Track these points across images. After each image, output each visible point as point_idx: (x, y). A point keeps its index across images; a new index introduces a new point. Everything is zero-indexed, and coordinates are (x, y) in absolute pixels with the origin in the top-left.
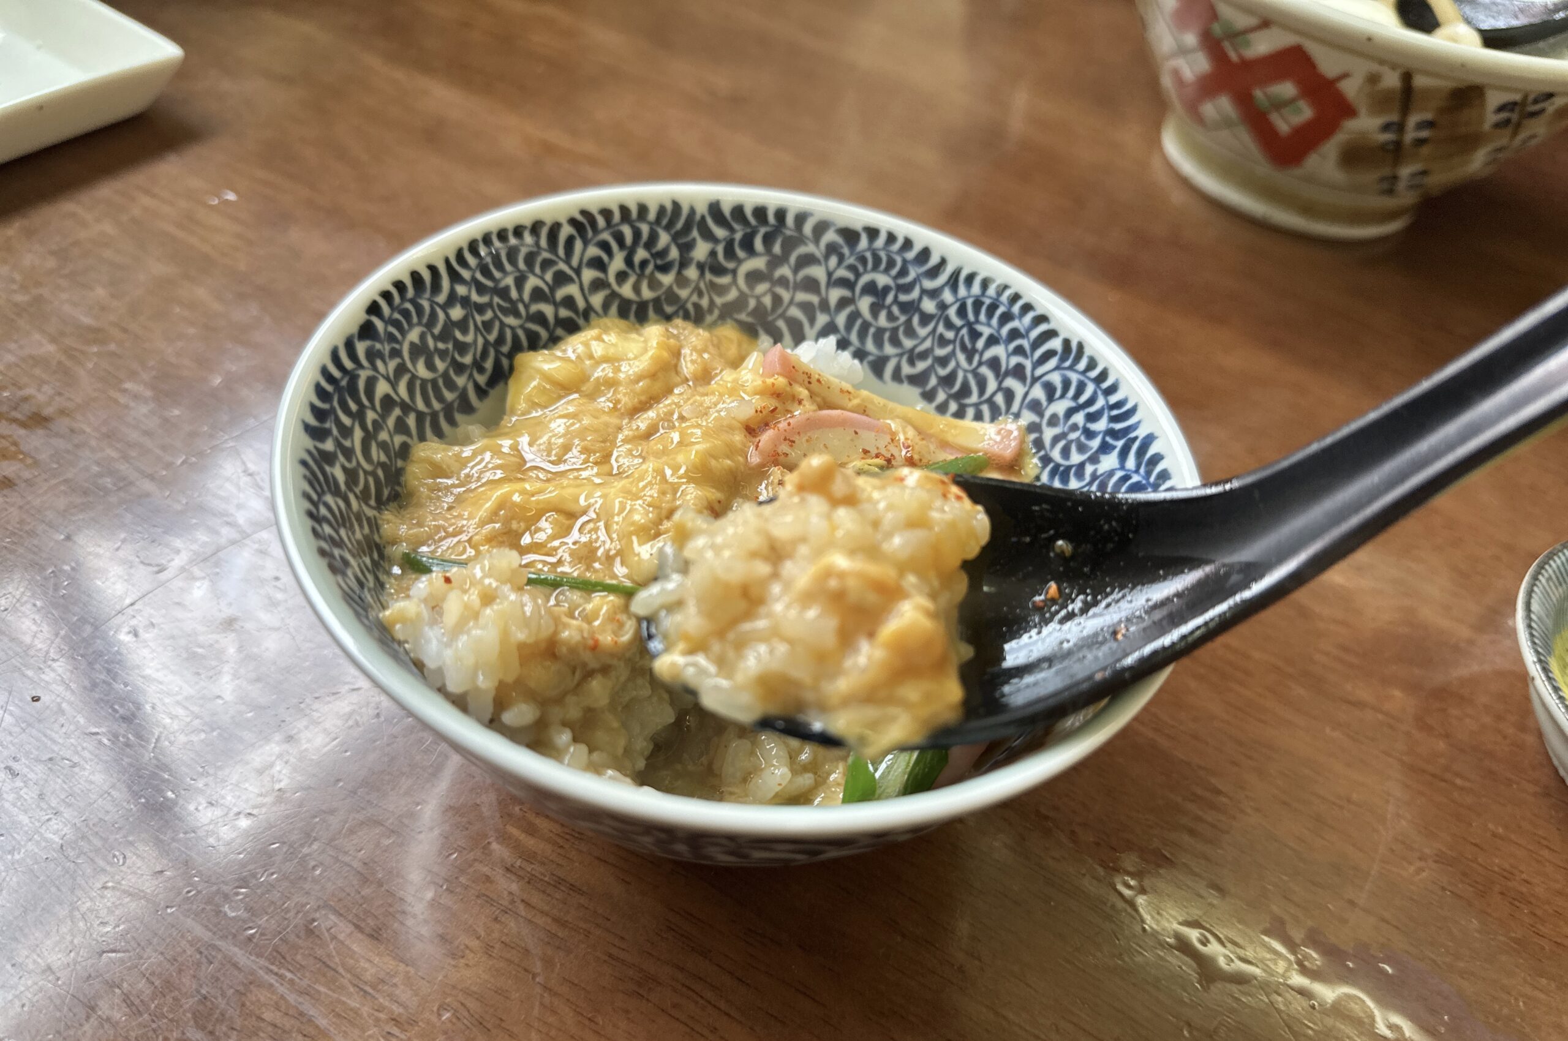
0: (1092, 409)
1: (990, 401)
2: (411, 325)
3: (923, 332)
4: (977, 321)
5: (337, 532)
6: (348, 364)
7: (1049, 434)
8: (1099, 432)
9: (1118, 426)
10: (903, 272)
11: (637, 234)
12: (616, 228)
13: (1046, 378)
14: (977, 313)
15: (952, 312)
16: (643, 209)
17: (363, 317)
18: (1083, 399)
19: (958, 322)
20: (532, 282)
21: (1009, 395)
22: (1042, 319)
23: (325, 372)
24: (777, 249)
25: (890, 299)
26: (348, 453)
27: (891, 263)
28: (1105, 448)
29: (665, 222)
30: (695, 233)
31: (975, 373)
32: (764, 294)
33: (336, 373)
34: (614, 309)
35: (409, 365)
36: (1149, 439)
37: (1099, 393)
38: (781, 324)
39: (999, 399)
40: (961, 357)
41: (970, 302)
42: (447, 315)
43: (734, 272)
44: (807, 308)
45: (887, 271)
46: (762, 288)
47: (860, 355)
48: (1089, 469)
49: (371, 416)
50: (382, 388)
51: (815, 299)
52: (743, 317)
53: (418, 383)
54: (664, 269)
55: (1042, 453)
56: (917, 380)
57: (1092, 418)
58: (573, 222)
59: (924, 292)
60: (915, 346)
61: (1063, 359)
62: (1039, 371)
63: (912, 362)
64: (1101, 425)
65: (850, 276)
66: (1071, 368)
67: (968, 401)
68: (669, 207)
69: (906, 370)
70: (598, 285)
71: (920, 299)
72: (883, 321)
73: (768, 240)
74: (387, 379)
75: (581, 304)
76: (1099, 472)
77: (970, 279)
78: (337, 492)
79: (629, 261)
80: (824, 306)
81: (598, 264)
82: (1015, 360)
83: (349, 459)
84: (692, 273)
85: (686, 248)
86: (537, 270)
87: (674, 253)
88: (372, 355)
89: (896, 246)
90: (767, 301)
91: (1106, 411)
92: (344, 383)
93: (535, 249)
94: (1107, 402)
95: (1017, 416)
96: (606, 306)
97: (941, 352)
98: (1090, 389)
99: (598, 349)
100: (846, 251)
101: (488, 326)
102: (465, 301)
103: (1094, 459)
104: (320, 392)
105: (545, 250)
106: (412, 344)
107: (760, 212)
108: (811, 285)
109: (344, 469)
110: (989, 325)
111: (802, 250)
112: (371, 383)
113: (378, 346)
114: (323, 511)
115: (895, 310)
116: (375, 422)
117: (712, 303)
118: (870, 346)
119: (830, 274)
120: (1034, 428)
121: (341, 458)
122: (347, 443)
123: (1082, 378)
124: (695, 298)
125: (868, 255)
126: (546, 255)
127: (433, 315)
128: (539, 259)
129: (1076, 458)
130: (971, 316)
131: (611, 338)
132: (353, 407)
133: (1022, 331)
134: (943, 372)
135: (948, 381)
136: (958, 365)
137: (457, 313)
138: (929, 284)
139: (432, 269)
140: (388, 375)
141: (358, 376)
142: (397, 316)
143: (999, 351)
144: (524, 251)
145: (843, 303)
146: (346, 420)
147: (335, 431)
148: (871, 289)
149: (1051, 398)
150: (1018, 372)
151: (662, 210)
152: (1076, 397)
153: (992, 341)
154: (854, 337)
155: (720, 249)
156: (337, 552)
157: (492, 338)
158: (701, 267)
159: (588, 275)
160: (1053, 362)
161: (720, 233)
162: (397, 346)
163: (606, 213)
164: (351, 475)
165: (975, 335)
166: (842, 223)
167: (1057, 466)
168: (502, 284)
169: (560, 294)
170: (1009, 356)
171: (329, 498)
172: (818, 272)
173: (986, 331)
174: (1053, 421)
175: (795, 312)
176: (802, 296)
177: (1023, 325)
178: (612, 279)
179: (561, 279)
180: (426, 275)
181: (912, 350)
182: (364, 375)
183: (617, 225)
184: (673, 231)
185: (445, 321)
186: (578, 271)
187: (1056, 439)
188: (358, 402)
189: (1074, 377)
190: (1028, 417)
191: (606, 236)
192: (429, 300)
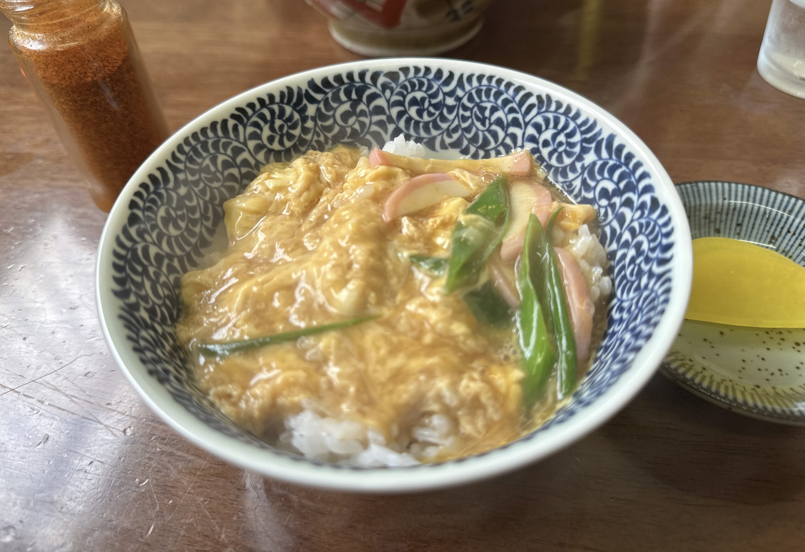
0: (568, 131)
1: (503, 144)
2: (158, 208)
3: (451, 117)
4: (482, 101)
5: (155, 353)
6: (128, 244)
7: (545, 152)
8: (578, 142)
9: (588, 136)
10: (430, 87)
11: (272, 112)
12: (259, 112)
13: (533, 121)
14: (480, 97)
15: (465, 101)
16: (271, 97)
17: (128, 212)
18: (560, 126)
19: (470, 105)
20: (221, 158)
21: (514, 137)
22: (519, 89)
23: (116, 254)
24: (354, 96)
25: (426, 104)
26: (146, 298)
27: (421, 84)
28: (585, 150)
29: (286, 100)
30: (305, 101)
31: (489, 131)
32: (354, 123)
33: (123, 252)
34: (272, 158)
35: (164, 231)
36: (611, 138)
37: (569, 120)
38: (368, 137)
39: (508, 141)
40: (478, 124)
41: (473, 92)
42: (178, 194)
43: (334, 116)
44: (381, 124)
45: (420, 89)
46: (352, 120)
47: (418, 140)
48: (578, 165)
49: (151, 270)
50: (153, 251)
51: (384, 117)
52: (346, 140)
53: (173, 239)
54: (294, 127)
55: (545, 164)
56: (456, 145)
57: (570, 135)
58: (233, 116)
59: (445, 94)
60: (449, 126)
61: (540, 108)
62: (528, 119)
63: (450, 136)
64: (577, 138)
65: (401, 98)
66: (547, 111)
67: (489, 148)
68: (286, 91)
69: (448, 141)
70: (259, 148)
71: (444, 99)
72: (426, 118)
73: (348, 93)
74: (154, 243)
75: (252, 162)
76: (586, 165)
77: (470, 79)
78: (147, 327)
79: (272, 129)
80: (390, 119)
81: (255, 136)
82: (510, 117)
83: (147, 302)
84: (310, 124)
85: (302, 111)
86: (222, 150)
87: (297, 116)
88: (141, 233)
89: (421, 74)
90: (357, 126)
91: (578, 130)
92: (129, 256)
93: (216, 139)
94: (576, 124)
95: (522, 147)
96: (267, 159)
97: (464, 125)
98: (563, 120)
99: (270, 184)
100: (393, 85)
101: (203, 192)
102: (186, 182)
103: (580, 158)
104: (116, 267)
105: (222, 137)
106: (162, 218)
107: (338, 78)
108: (379, 110)
109: (146, 310)
110: (489, 101)
111: (368, 92)
112: (146, 251)
113: (142, 226)
114: (142, 343)
115: (432, 109)
116: (155, 273)
117: (326, 138)
118: (423, 134)
119: (388, 101)
120: (535, 151)
121: (142, 304)
122: (143, 293)
123: (556, 114)
124: (315, 138)
125: (407, 83)
126: (223, 140)
127: (170, 198)
128: (221, 144)
129: (567, 161)
130: (477, 100)
131: (277, 175)
132: (139, 269)
133: (510, 98)
134: (469, 136)
135: (474, 140)
136: (477, 129)
137: (183, 191)
138: (447, 89)
139: (160, 169)
140: (153, 241)
141: (136, 249)
142: (148, 204)
143: (500, 114)
144: (210, 142)
145: (400, 115)
146: (138, 279)
147: (133, 288)
148: (414, 102)
149: (540, 131)
150: (515, 123)
151: (282, 94)
152: (555, 127)
153: (494, 110)
154: (412, 132)
155: (322, 106)
156: (159, 368)
157: (207, 198)
158: (313, 119)
159: (252, 144)
160: (534, 111)
161: (319, 97)
162: (154, 222)
163: (251, 105)
164: (152, 312)
165: (482, 110)
166: (386, 71)
167: (557, 169)
168: (204, 165)
169: (239, 160)
170: (506, 115)
171: (143, 333)
172: (381, 102)
173: (489, 105)
174: (546, 144)
175: (374, 128)
176: (376, 118)
177: (510, 95)
178: (266, 142)
179: (237, 151)
180: (158, 174)
181: (448, 129)
182: (139, 247)
183: (259, 110)
184: (292, 104)
185: (177, 197)
186: (245, 144)
187: (551, 154)
188: (141, 264)
189: (550, 116)
190: (529, 146)
191: (255, 119)
192: (164, 188)
